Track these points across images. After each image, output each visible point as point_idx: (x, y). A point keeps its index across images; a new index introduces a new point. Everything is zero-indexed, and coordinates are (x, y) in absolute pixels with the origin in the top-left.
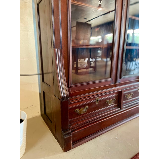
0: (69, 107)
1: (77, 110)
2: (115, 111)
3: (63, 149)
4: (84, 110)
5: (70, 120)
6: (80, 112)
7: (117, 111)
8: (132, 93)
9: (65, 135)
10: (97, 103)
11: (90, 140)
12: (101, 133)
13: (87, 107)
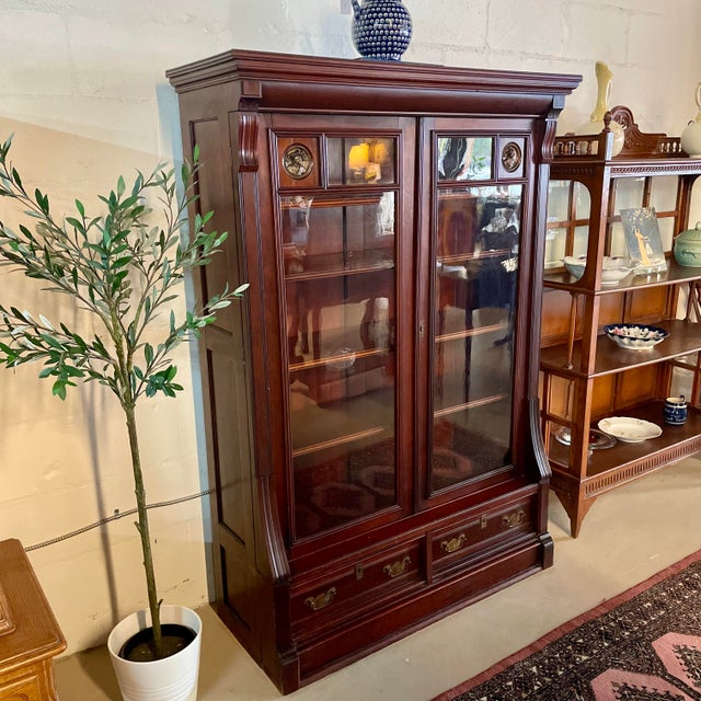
0: (292, 596)
1: (310, 599)
2: (411, 592)
3: (280, 690)
4: (327, 599)
5: (292, 624)
6: (317, 603)
7: (418, 589)
8: (463, 535)
9: (284, 658)
10: (360, 576)
11: (341, 668)
12: (372, 649)
13: (333, 590)
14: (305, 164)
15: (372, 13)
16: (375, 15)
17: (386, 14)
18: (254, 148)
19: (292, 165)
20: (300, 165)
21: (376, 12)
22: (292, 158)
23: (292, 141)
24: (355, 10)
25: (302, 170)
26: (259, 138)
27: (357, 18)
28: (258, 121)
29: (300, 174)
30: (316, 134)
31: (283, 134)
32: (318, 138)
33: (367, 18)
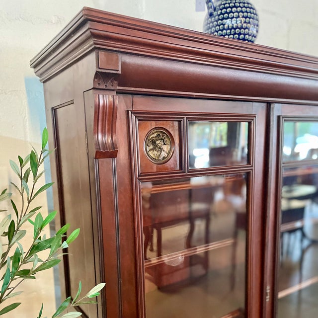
14: (166, 148)
15: (226, 8)
16: (229, 10)
17: (239, 9)
18: (112, 131)
19: (153, 150)
20: (161, 149)
21: (229, 7)
22: (154, 143)
23: (153, 124)
24: (209, 8)
25: (164, 154)
26: (118, 120)
27: (211, 15)
28: (117, 102)
29: (161, 158)
30: (179, 117)
31: (144, 117)
32: (180, 122)
33: (221, 14)
